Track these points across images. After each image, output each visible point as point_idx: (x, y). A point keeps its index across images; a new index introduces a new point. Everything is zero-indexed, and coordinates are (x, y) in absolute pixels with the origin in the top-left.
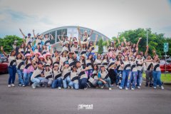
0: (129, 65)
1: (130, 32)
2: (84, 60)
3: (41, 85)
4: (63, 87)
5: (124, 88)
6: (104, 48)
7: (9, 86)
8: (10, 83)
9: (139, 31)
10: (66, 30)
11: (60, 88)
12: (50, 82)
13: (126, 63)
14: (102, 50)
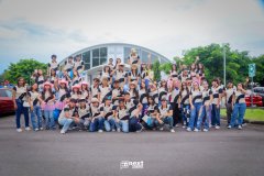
1: (200, 49)
6: (162, 73)
9: (212, 47)
10: (106, 49)
14: (160, 77)
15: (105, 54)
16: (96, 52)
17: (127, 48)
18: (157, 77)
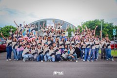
0: (89, 45)
1: (90, 22)
3: (29, 59)
4: (44, 60)
5: (86, 61)
6: (72, 33)
7: (7, 60)
8: (8, 58)
9: (96, 21)
10: (46, 22)
11: (42, 61)
12: (35, 57)
13: (87, 43)
14: (71, 35)
15: (46, 24)
16: (41, 23)
17: (56, 22)
18: (70, 35)
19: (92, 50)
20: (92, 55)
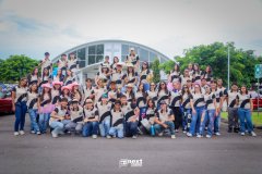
1: (202, 48)
2: (132, 93)
3: (66, 132)
4: (99, 135)
6: (162, 73)
7: (16, 133)
9: (216, 46)
11: (95, 136)
15: (102, 52)
16: (92, 49)
17: (125, 46)
18: (156, 76)
19: (208, 112)
20: (207, 123)
